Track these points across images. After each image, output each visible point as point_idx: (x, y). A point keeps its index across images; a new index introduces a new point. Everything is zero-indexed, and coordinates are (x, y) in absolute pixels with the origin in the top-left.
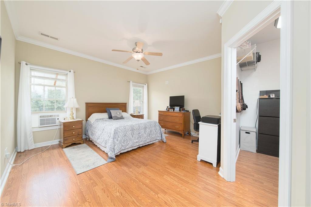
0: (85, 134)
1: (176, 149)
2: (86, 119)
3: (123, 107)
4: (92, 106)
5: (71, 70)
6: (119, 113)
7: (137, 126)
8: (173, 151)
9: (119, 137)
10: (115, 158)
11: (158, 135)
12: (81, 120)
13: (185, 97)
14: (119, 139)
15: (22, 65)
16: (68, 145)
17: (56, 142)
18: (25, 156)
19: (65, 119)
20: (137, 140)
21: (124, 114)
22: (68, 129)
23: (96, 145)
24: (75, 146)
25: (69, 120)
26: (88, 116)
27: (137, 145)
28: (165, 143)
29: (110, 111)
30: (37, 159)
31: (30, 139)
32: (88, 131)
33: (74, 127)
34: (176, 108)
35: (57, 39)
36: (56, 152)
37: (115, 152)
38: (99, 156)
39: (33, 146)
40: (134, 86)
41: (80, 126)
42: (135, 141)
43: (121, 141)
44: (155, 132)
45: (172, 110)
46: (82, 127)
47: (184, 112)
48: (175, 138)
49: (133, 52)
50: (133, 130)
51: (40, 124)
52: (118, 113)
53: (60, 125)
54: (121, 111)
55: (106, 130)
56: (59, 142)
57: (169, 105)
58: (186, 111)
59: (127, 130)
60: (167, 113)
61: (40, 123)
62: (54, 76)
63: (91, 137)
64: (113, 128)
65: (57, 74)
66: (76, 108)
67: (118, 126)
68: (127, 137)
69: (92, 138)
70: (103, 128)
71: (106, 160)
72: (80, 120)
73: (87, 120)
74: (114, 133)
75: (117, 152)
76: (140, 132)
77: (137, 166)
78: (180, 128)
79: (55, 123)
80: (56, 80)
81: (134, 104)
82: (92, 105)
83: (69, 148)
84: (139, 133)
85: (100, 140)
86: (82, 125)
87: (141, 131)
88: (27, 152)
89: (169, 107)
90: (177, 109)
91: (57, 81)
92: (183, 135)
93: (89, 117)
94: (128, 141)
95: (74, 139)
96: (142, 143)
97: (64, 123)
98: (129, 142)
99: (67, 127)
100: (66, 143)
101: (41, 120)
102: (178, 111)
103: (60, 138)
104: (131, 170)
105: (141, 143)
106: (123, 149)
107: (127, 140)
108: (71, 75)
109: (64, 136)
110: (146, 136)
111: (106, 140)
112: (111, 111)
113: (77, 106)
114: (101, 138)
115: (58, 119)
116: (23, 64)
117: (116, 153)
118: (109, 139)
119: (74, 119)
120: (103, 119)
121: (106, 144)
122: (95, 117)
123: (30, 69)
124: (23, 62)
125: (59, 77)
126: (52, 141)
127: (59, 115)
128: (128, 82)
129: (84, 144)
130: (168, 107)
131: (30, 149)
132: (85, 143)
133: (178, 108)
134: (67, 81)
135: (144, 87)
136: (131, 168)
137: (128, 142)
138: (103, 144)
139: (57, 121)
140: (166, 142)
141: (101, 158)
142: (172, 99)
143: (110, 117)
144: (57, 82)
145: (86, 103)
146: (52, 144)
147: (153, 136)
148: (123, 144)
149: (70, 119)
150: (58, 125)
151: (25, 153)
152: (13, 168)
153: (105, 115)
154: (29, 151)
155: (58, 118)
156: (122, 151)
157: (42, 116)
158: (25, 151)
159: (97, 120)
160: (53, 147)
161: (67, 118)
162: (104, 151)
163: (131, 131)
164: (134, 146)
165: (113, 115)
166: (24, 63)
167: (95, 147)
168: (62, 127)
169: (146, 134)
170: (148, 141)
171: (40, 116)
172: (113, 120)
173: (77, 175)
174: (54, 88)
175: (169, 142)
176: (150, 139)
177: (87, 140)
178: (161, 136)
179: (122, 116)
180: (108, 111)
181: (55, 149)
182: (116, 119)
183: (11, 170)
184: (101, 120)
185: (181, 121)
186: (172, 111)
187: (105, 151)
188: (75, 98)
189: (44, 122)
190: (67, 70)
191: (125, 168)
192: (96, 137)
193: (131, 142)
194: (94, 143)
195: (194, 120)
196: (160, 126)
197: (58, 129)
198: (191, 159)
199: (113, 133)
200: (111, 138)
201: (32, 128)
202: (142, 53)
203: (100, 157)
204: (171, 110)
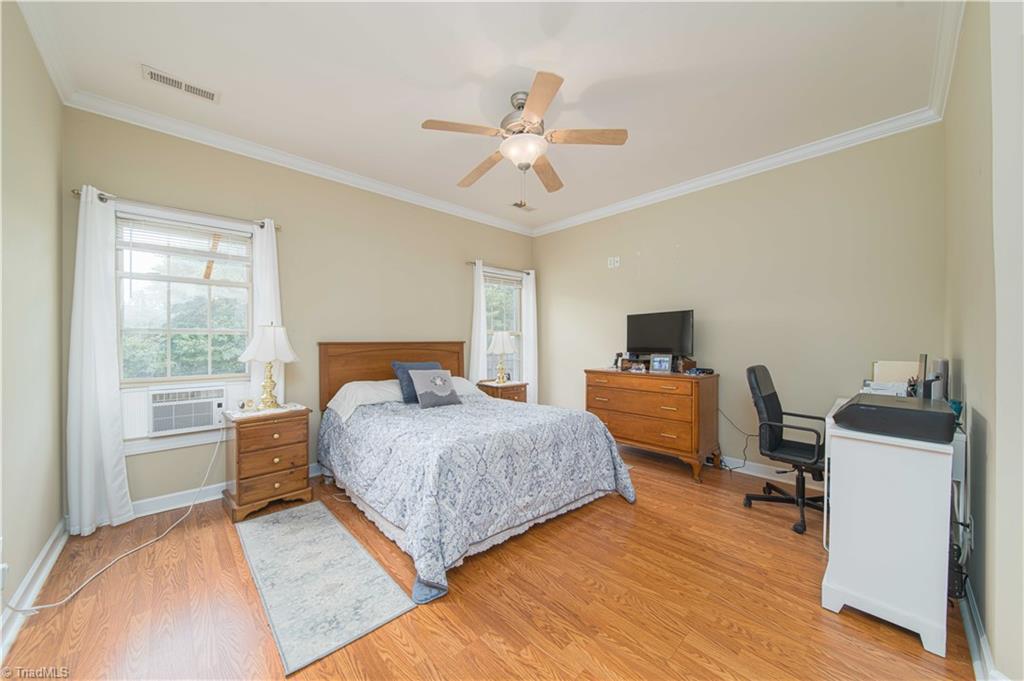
0: (319, 462)
1: (691, 537)
2: (321, 406)
3: (451, 356)
4: (340, 355)
5: (266, 221)
6: (442, 379)
7: (527, 436)
8: (684, 548)
9: (460, 491)
10: (445, 583)
11: (604, 471)
12: (304, 408)
13: (696, 317)
14: (460, 497)
15: (86, 202)
16: (256, 509)
17: (212, 493)
18: (93, 559)
19: (243, 406)
20: (528, 499)
21: (459, 385)
22: (253, 448)
23: (361, 508)
24: (282, 514)
25: (258, 410)
26: (328, 392)
27: (530, 517)
28: (633, 503)
29: (409, 374)
30: (134, 575)
31: (117, 484)
32: (327, 452)
33: (276, 436)
34: (658, 359)
35: (211, 96)
36: (208, 536)
37: (443, 558)
38: (375, 564)
39: (129, 511)
40: (489, 278)
41: (299, 433)
42: (520, 502)
43: (465, 505)
44: (589, 458)
45: (642, 366)
46: (307, 435)
47: (693, 375)
48: (662, 481)
49: (503, 131)
50: (510, 455)
51: (151, 427)
52: (438, 382)
53: (228, 429)
54: (449, 372)
55: (399, 453)
56: (223, 492)
57: (623, 349)
58: (703, 371)
59: (488, 454)
60: (624, 381)
61: (155, 422)
62: (204, 244)
63: (340, 475)
64: (431, 450)
65: (217, 237)
66: (286, 364)
67: (451, 440)
68: (490, 488)
69: (343, 478)
70: (388, 444)
71: (409, 592)
72: (300, 407)
73: (323, 408)
74: (437, 470)
75: (453, 557)
76: (538, 462)
77: (548, 631)
78: (678, 440)
79: (210, 422)
80: (211, 257)
81: (491, 346)
82: (343, 350)
83: (260, 518)
84: (536, 468)
85: (377, 493)
86: (307, 428)
87: (541, 457)
88: (106, 537)
89: (626, 356)
90: (661, 363)
91: (216, 260)
92: (696, 471)
93: (331, 395)
94: (494, 502)
95: (277, 485)
96: (547, 510)
97: (241, 425)
98: (499, 510)
99: (252, 437)
100: (246, 499)
101: (157, 412)
102: (668, 373)
103: (228, 478)
104: (527, 654)
105: (542, 510)
106: (477, 539)
107: (489, 499)
108: (265, 239)
109: (239, 473)
110: (559, 477)
111: (404, 500)
112: (410, 371)
113: (289, 357)
114: (380, 487)
115: (220, 405)
116: (87, 196)
117: (449, 561)
118: (416, 497)
119: (278, 406)
120: (382, 404)
121: (403, 516)
122: (353, 395)
123: (117, 217)
124: (90, 187)
125: (223, 247)
126: (198, 490)
127: (222, 390)
128: (467, 263)
129: (315, 503)
130: (620, 355)
131: (115, 525)
132: (319, 499)
133: (667, 359)
134: (252, 262)
135: (524, 282)
136: (529, 643)
137: (495, 510)
138: (391, 514)
139: (216, 413)
140: (635, 500)
141: (387, 577)
142: (636, 324)
143: (411, 398)
144: (214, 265)
145: (320, 344)
146: (197, 502)
147: (584, 477)
148: (475, 519)
149: (261, 406)
150: (219, 430)
151: (93, 543)
152: (31, 621)
153: (390, 390)
154: (114, 531)
155: (219, 401)
156: (473, 548)
157: (161, 396)
158: (99, 529)
159: (365, 409)
160: (201, 516)
161: (251, 401)
162: (394, 542)
163: (504, 461)
164: (518, 523)
165: (420, 390)
166: (94, 192)
167: (355, 520)
168: (233, 434)
169: (560, 468)
170: (567, 498)
171: (154, 397)
172: (422, 408)
173: (288, 677)
174: (206, 287)
175: (647, 501)
176: (574, 489)
177: (327, 483)
178: (615, 475)
179: (453, 393)
180: (399, 373)
181: (207, 523)
182: (433, 407)
183: (20, 633)
184: (376, 408)
185: (689, 415)
186: (644, 371)
187: (399, 544)
188: (280, 323)
189: (165, 417)
190: (250, 222)
191: (498, 644)
192: (358, 478)
193: (504, 507)
194: (354, 501)
195: (759, 413)
196: (609, 434)
197: (221, 442)
198: (792, 601)
199: (432, 471)
200: (426, 491)
201: (125, 441)
202: (539, 134)
203: (381, 571)
204: (639, 369)
